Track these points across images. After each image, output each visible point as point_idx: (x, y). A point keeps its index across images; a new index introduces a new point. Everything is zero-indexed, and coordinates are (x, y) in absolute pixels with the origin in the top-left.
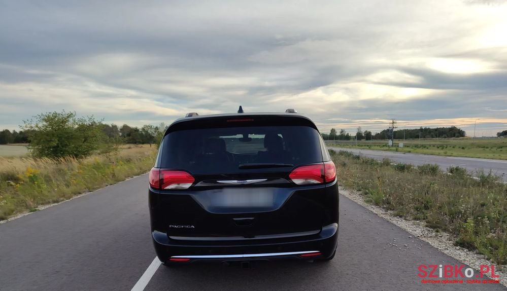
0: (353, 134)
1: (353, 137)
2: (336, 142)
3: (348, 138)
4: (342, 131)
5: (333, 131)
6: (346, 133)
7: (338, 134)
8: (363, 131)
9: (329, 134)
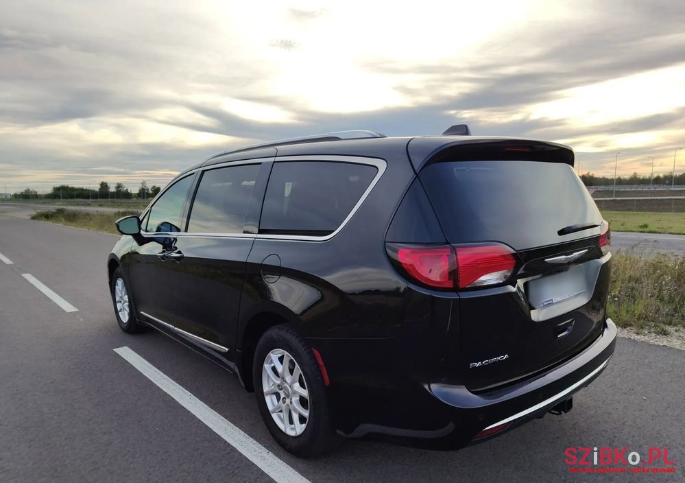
0: (134, 190)
1: (135, 194)
2: (112, 202)
3: (127, 195)
4: (119, 186)
5: (104, 186)
6: (125, 189)
7: (112, 189)
8: (149, 186)
9: (97, 190)
